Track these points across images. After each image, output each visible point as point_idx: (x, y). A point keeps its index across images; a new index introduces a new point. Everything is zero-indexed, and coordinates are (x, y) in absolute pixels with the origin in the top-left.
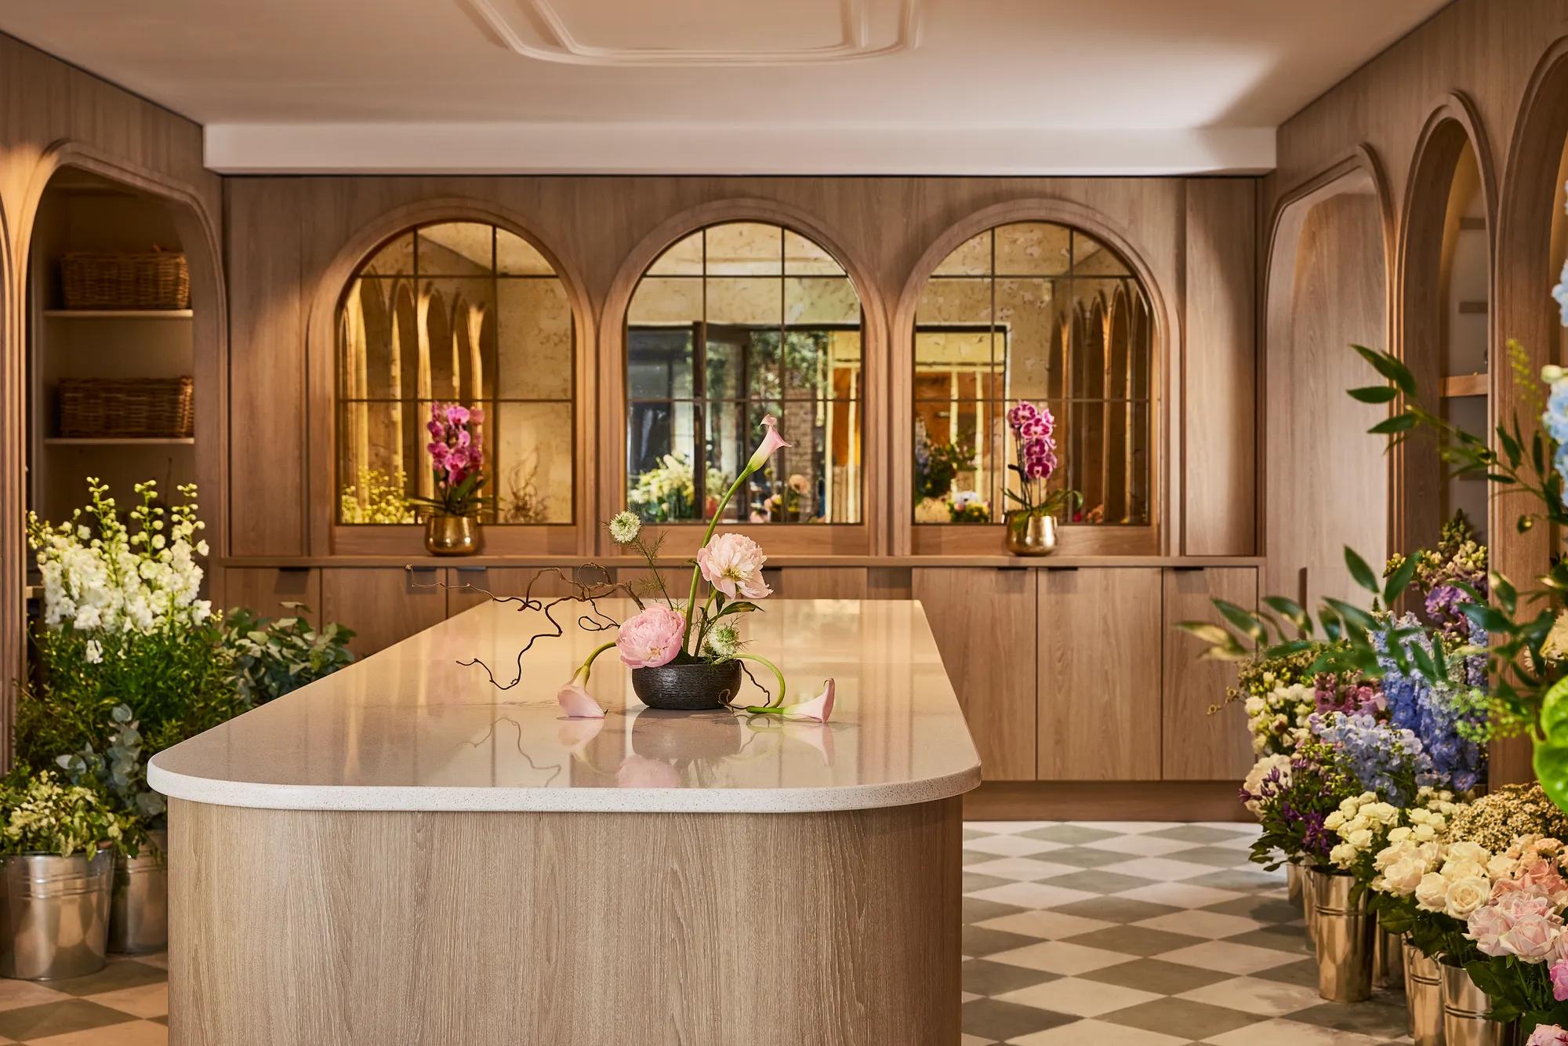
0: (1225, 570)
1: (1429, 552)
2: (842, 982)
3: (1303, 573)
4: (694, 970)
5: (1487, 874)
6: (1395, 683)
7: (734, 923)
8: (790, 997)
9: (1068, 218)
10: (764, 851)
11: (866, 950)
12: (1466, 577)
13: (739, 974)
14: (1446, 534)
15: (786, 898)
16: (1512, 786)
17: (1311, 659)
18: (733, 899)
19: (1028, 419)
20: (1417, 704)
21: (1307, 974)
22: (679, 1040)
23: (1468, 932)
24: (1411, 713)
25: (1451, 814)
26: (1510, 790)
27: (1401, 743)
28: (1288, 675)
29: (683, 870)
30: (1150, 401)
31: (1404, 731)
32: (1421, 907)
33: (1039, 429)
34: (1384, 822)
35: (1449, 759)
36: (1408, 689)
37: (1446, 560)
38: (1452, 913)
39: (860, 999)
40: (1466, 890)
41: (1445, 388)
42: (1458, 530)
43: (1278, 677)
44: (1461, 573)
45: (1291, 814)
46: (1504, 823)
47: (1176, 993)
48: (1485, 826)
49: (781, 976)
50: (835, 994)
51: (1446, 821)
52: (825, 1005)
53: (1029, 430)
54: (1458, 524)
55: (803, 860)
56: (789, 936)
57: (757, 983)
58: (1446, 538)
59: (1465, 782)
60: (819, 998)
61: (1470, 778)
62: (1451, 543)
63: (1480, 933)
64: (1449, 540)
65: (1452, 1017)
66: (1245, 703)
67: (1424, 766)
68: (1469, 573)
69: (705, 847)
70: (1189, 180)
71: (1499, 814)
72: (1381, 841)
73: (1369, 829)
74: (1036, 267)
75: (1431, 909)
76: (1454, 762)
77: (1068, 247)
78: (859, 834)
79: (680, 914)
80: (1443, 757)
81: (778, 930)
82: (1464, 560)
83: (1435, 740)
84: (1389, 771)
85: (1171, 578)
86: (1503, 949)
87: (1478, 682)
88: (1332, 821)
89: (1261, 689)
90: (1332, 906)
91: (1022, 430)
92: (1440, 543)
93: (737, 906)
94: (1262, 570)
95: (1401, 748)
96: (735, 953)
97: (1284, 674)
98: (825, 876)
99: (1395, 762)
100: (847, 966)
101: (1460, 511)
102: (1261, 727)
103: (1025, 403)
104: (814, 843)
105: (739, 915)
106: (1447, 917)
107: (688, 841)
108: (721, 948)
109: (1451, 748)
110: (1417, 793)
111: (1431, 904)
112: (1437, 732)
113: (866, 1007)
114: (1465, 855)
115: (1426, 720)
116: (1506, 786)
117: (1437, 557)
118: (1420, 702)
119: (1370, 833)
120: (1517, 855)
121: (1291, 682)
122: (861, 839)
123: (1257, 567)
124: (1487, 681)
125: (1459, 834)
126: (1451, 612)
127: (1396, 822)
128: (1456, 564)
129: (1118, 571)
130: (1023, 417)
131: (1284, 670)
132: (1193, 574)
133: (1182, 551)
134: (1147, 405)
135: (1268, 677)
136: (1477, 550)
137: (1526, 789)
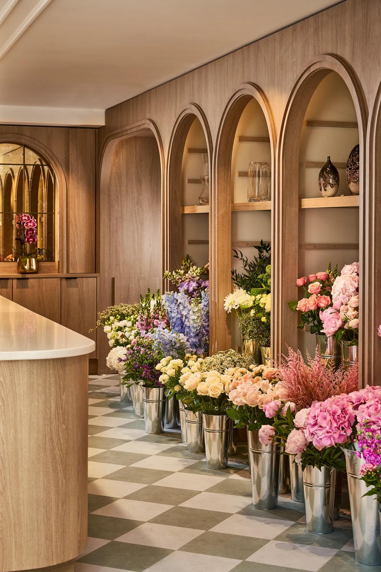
0: (85, 279)
1: (180, 270)
2: (58, 418)
3: (113, 279)
4: (8, 416)
5: (221, 382)
6: (174, 317)
7: (22, 399)
8: (41, 423)
9: (23, 142)
10: (33, 373)
11: (65, 406)
12: (193, 279)
13: (24, 417)
14: (184, 264)
15: (40, 389)
16: (222, 352)
17: (128, 311)
18: (22, 390)
19: (27, 220)
20: (184, 324)
21: (141, 425)
22: (3, 441)
23: (229, 399)
24: (180, 327)
25: (202, 362)
26: (221, 353)
27: (180, 338)
28: (119, 317)
29: (4, 381)
30: (54, 213)
31: (181, 334)
32: (199, 394)
33: (32, 224)
34: (179, 366)
35: (196, 344)
36: (179, 319)
37: (186, 272)
38: (211, 396)
39: (64, 423)
40: (215, 387)
41: (183, 210)
42: (188, 262)
43: (115, 318)
44: (191, 277)
45: (137, 366)
46: (221, 364)
47: (94, 434)
48: (214, 365)
49: (38, 416)
50: (56, 421)
51: (201, 365)
52: (53, 426)
53: (28, 225)
54: (188, 260)
55: (46, 376)
56: (41, 402)
57: (30, 419)
58: (184, 265)
59: (201, 351)
60: (51, 423)
61: (203, 350)
62: (185, 267)
63: (234, 398)
64: (184, 266)
65: (208, 433)
66: (104, 329)
67: (187, 346)
68: (194, 277)
69: (12, 372)
70: (70, 129)
71: (219, 361)
72: (179, 373)
73: (174, 369)
74: (11, 160)
75: (203, 394)
76: (197, 345)
77: (23, 153)
78: (64, 366)
79: (3, 396)
80: (193, 343)
81: (37, 400)
82: (192, 273)
83: (191, 337)
84: (176, 349)
85: (64, 282)
86: (243, 403)
87: (205, 316)
88: (158, 367)
89: (110, 323)
90: (151, 399)
91: (25, 225)
92: (182, 267)
93: (23, 393)
94: (98, 278)
95: (180, 340)
96: (22, 409)
97: (118, 317)
98: (53, 381)
99: (178, 345)
100: (60, 412)
101: (188, 255)
102: (112, 336)
103: (25, 214)
104: (49, 370)
105: (24, 396)
106: (209, 396)
107: (6, 370)
108: (18, 407)
109: (197, 339)
110: (185, 356)
111: (202, 393)
112: (192, 334)
113: (65, 426)
114: (212, 375)
115: (187, 330)
116: (219, 352)
117: (182, 272)
118: (185, 323)
119: (174, 370)
120: (232, 374)
121: (120, 320)
122: (64, 368)
123: (97, 277)
124: (209, 316)
125: (206, 369)
126: (189, 291)
127: (183, 366)
128: (189, 274)
129: (44, 279)
130: (25, 220)
131: (118, 315)
132: (73, 280)
133: (68, 271)
134: (53, 215)
135: (112, 318)
136: (197, 269)
137: (226, 353)
